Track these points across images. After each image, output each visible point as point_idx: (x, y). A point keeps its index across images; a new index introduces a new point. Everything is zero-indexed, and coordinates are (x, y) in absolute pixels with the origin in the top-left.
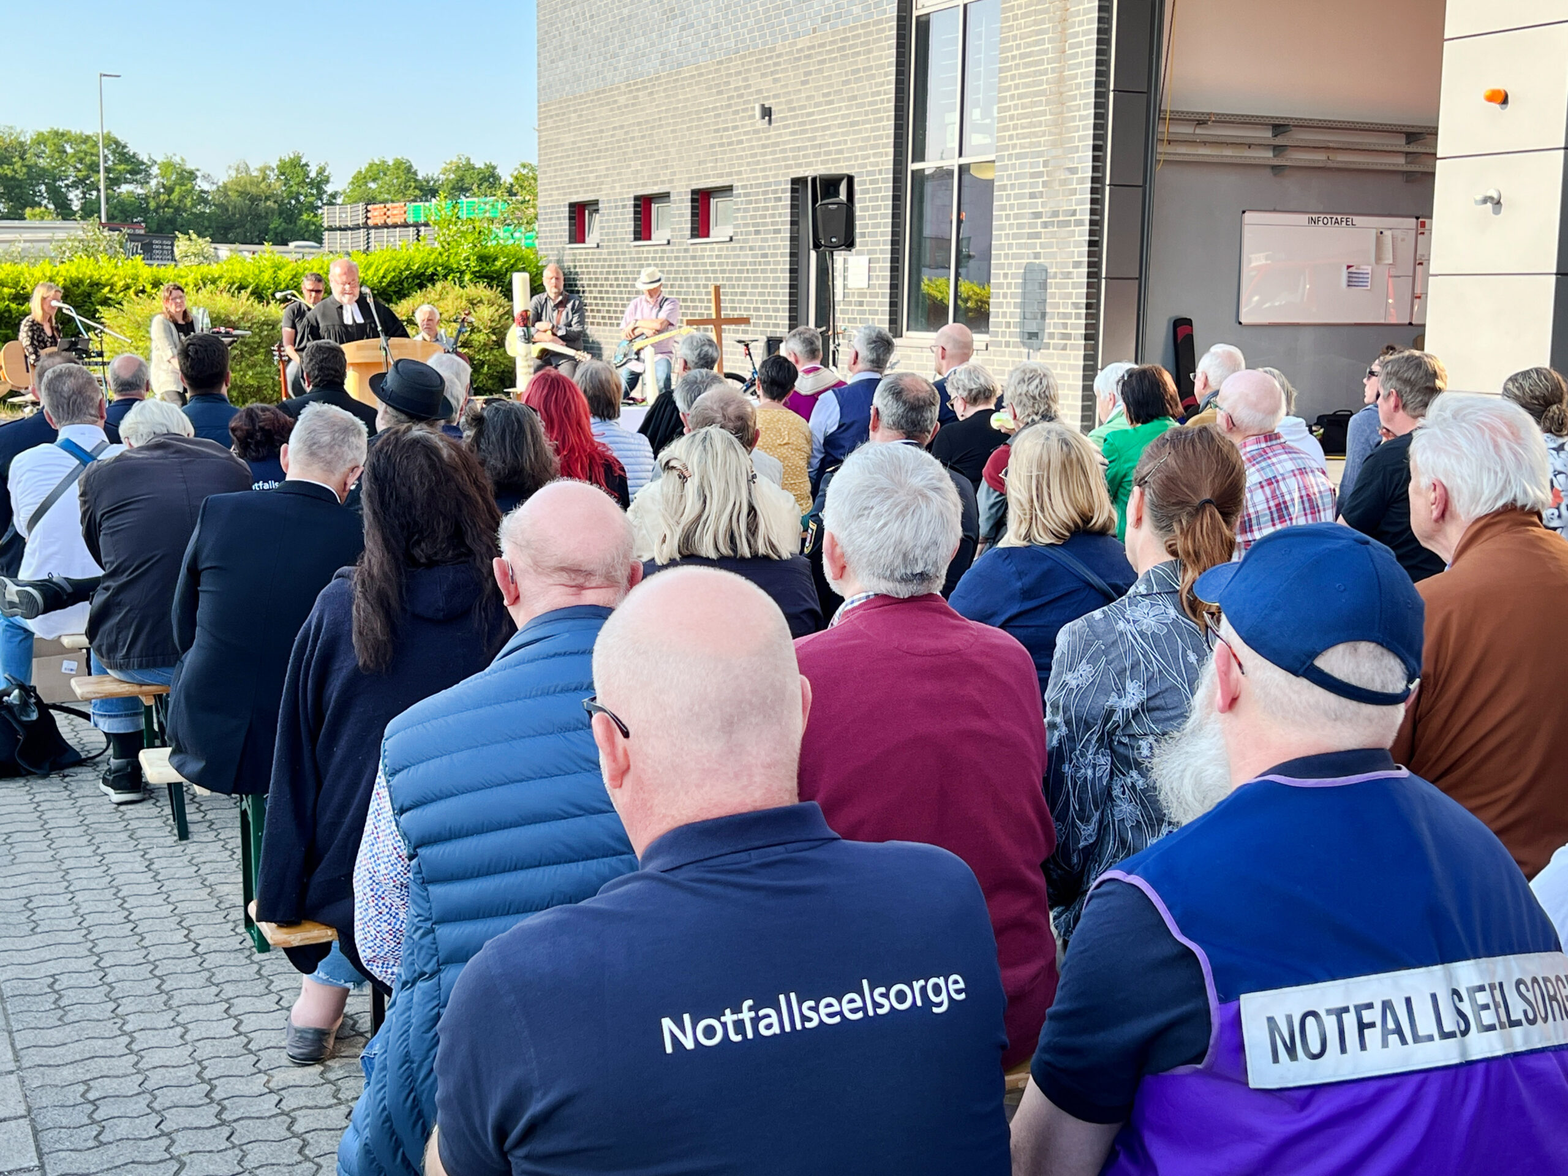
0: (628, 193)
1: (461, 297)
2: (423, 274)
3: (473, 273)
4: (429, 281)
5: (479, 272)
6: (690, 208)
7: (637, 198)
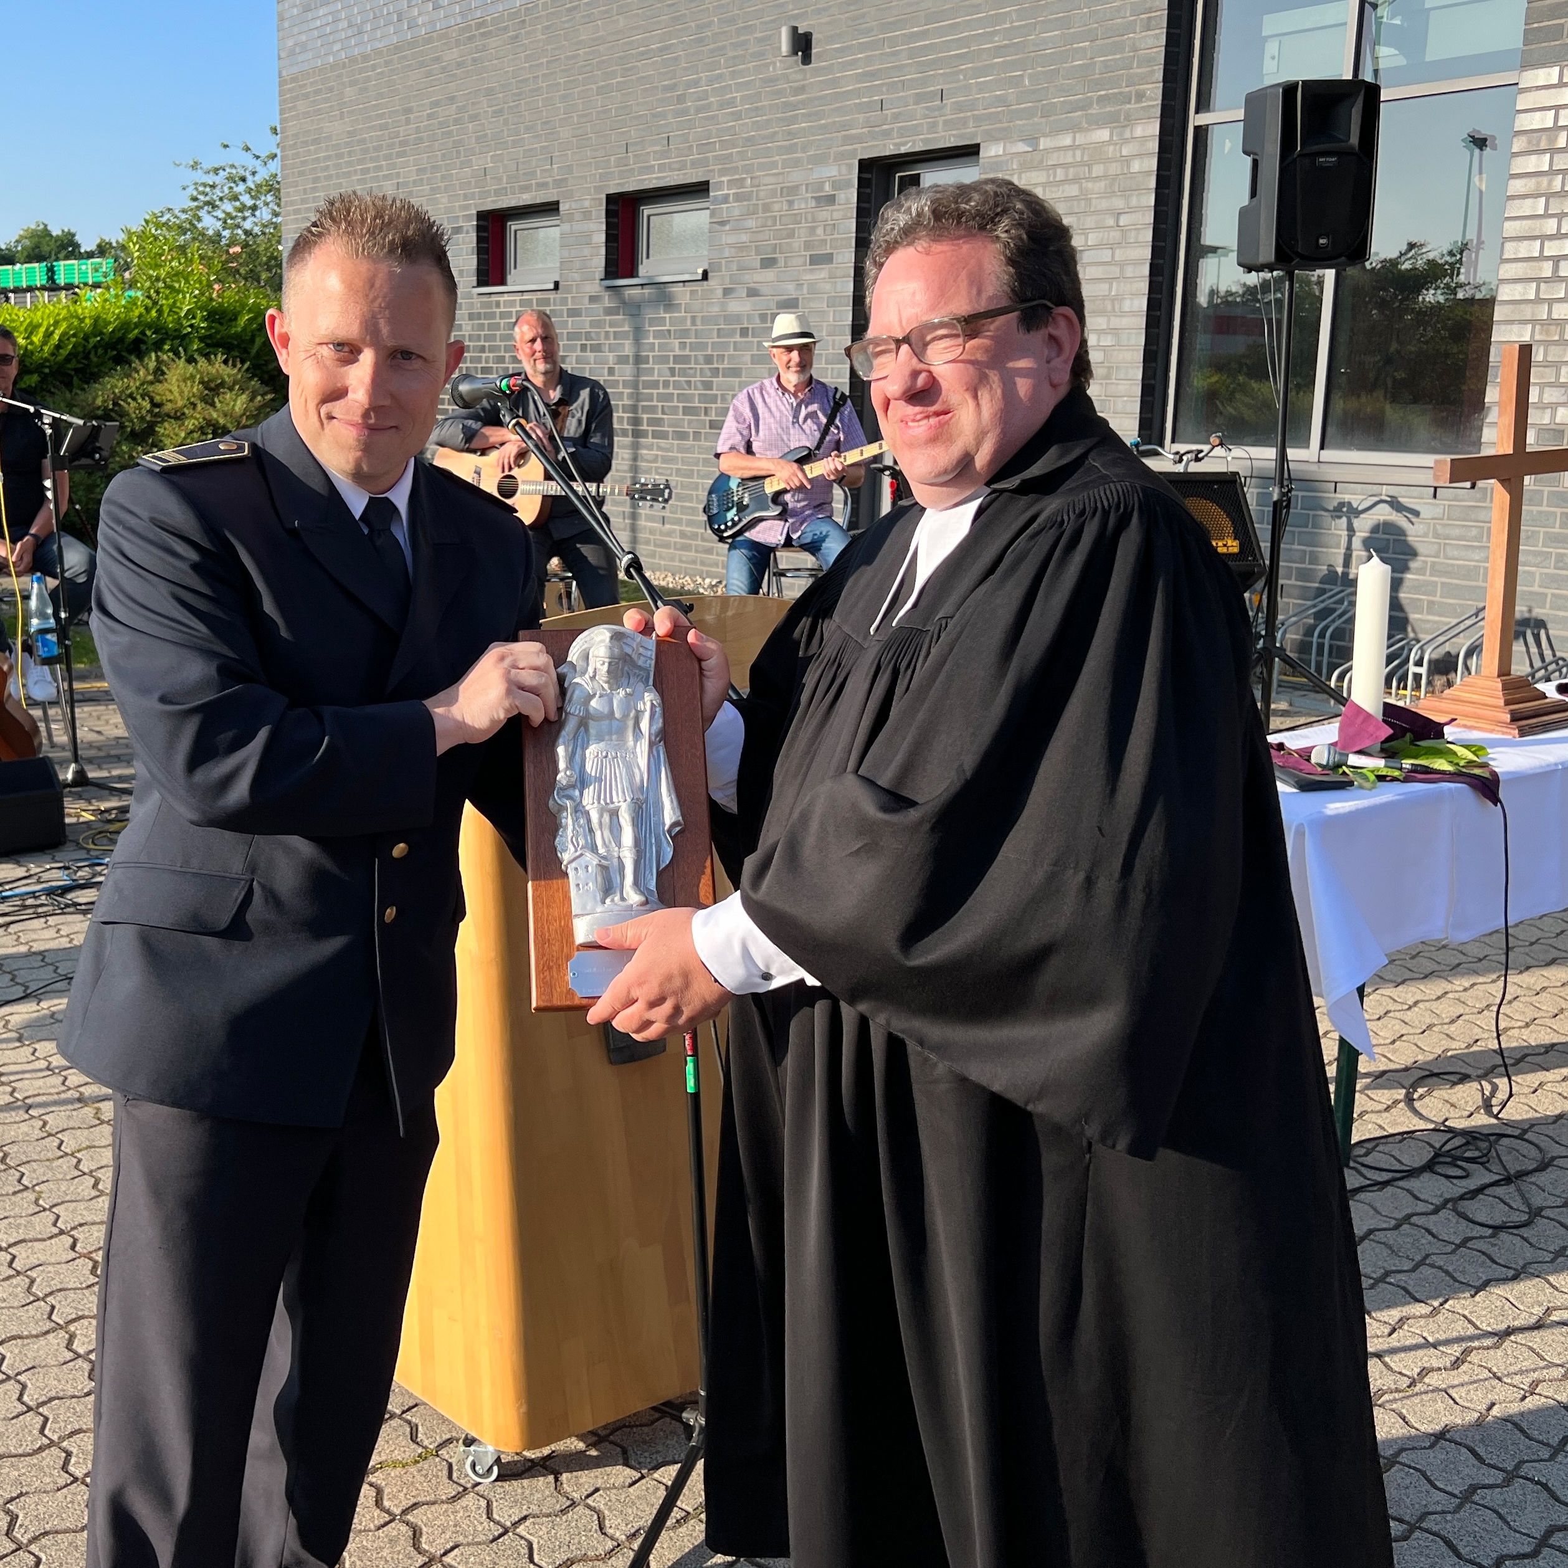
0: (467, 207)
1: (192, 377)
2: (121, 340)
3: (202, 339)
4: (130, 352)
5: (210, 337)
6: (604, 227)
7: (482, 216)
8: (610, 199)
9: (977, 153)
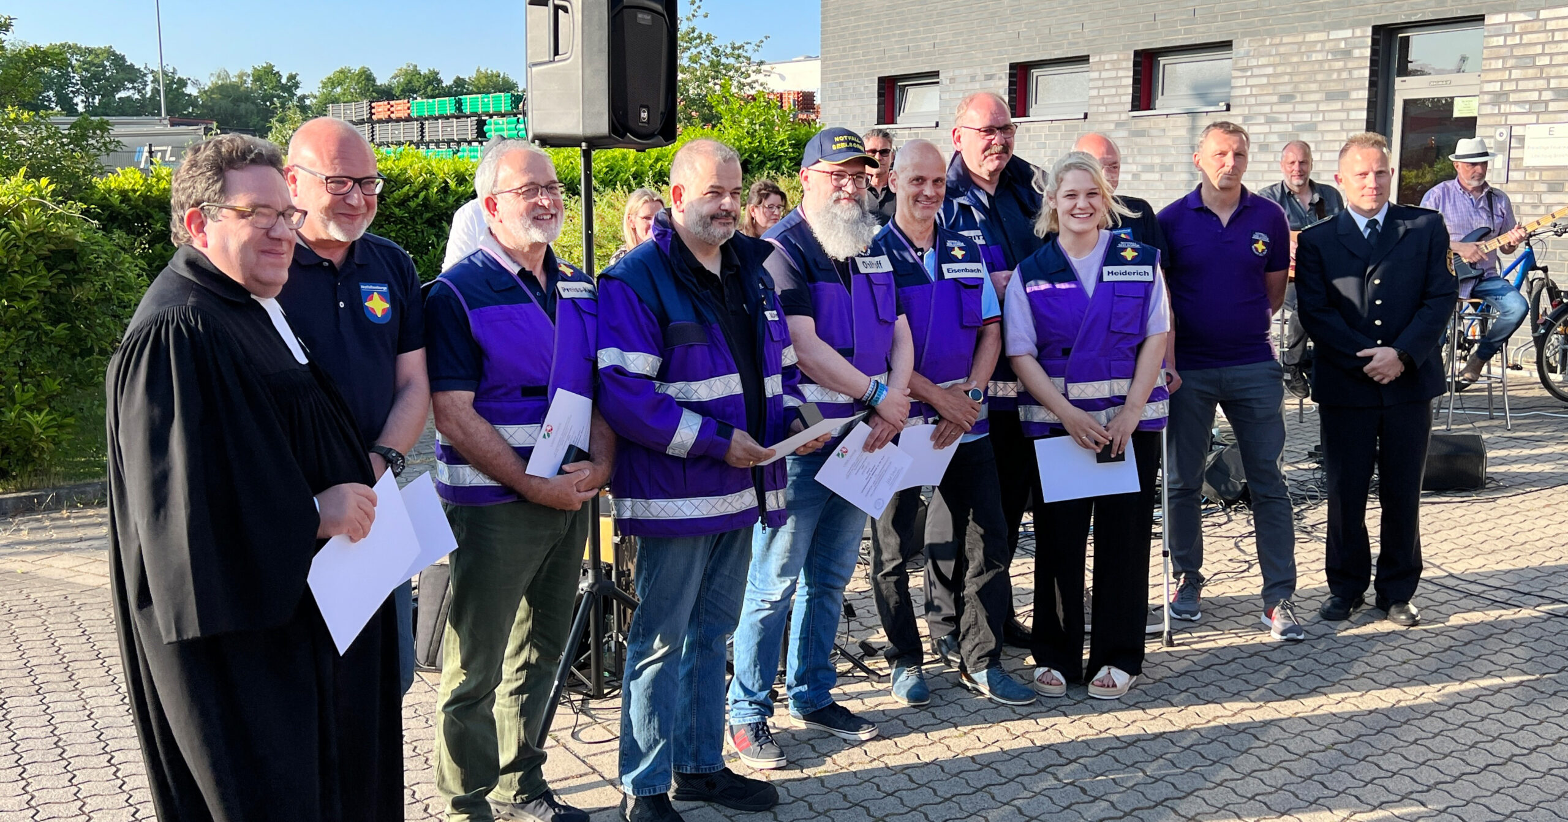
0: (1001, 60)
6: (1131, 74)
7: (1012, 66)
8: (1137, 53)
9: (1483, 19)
